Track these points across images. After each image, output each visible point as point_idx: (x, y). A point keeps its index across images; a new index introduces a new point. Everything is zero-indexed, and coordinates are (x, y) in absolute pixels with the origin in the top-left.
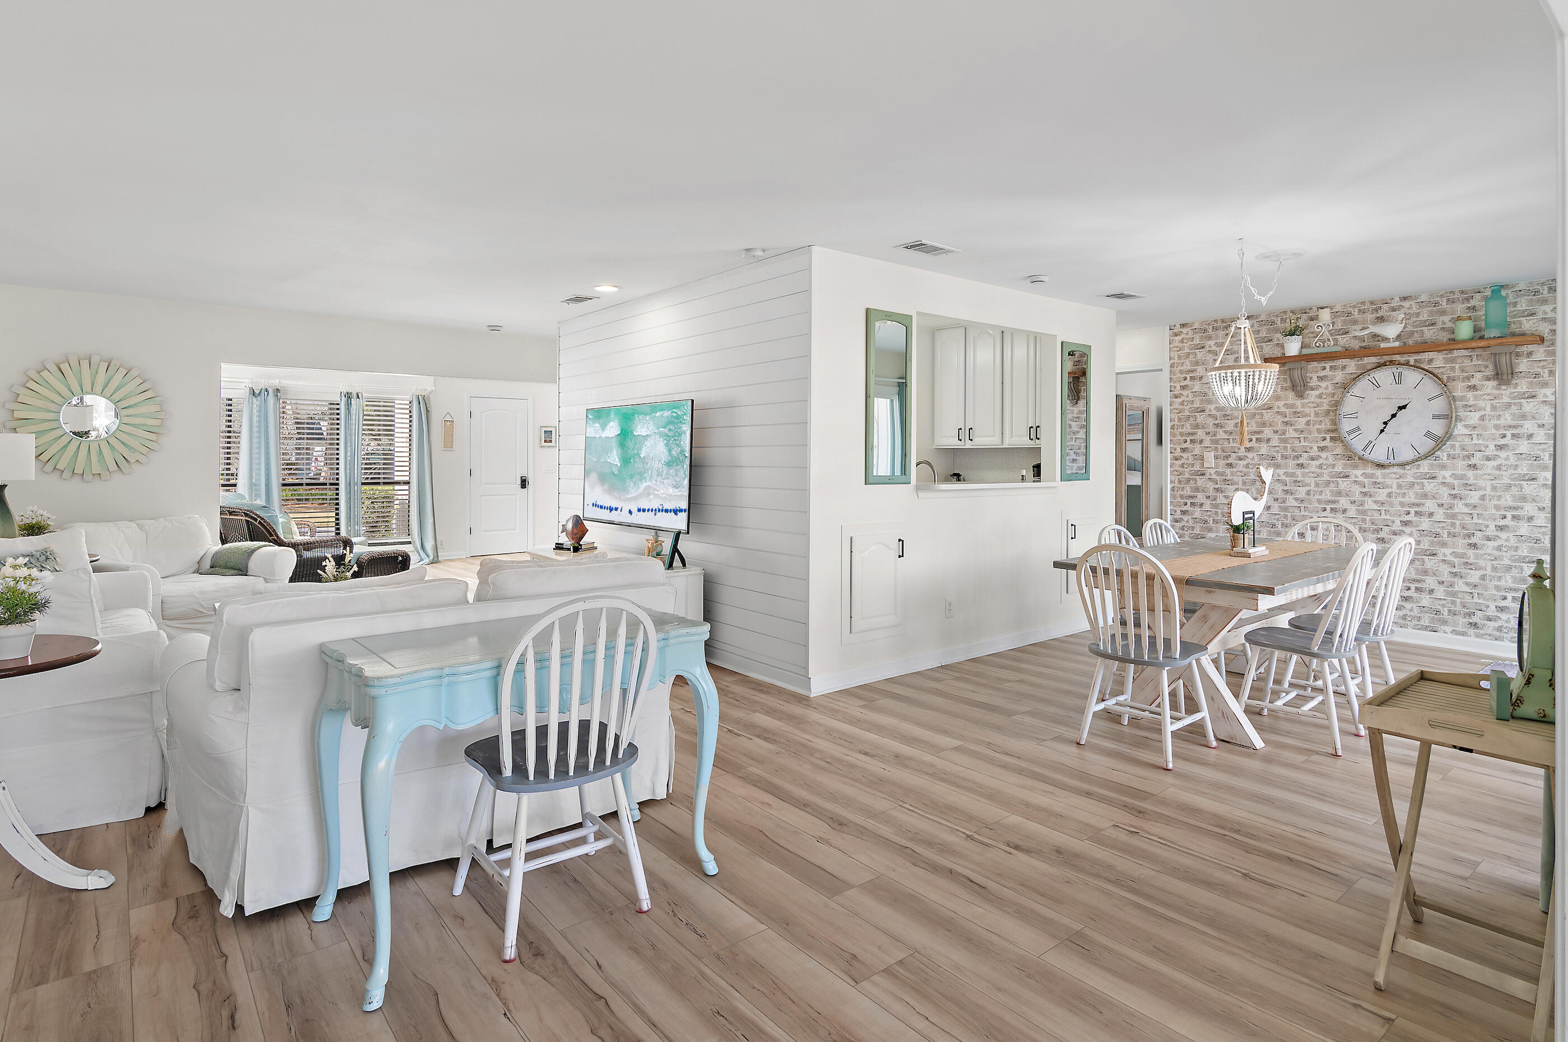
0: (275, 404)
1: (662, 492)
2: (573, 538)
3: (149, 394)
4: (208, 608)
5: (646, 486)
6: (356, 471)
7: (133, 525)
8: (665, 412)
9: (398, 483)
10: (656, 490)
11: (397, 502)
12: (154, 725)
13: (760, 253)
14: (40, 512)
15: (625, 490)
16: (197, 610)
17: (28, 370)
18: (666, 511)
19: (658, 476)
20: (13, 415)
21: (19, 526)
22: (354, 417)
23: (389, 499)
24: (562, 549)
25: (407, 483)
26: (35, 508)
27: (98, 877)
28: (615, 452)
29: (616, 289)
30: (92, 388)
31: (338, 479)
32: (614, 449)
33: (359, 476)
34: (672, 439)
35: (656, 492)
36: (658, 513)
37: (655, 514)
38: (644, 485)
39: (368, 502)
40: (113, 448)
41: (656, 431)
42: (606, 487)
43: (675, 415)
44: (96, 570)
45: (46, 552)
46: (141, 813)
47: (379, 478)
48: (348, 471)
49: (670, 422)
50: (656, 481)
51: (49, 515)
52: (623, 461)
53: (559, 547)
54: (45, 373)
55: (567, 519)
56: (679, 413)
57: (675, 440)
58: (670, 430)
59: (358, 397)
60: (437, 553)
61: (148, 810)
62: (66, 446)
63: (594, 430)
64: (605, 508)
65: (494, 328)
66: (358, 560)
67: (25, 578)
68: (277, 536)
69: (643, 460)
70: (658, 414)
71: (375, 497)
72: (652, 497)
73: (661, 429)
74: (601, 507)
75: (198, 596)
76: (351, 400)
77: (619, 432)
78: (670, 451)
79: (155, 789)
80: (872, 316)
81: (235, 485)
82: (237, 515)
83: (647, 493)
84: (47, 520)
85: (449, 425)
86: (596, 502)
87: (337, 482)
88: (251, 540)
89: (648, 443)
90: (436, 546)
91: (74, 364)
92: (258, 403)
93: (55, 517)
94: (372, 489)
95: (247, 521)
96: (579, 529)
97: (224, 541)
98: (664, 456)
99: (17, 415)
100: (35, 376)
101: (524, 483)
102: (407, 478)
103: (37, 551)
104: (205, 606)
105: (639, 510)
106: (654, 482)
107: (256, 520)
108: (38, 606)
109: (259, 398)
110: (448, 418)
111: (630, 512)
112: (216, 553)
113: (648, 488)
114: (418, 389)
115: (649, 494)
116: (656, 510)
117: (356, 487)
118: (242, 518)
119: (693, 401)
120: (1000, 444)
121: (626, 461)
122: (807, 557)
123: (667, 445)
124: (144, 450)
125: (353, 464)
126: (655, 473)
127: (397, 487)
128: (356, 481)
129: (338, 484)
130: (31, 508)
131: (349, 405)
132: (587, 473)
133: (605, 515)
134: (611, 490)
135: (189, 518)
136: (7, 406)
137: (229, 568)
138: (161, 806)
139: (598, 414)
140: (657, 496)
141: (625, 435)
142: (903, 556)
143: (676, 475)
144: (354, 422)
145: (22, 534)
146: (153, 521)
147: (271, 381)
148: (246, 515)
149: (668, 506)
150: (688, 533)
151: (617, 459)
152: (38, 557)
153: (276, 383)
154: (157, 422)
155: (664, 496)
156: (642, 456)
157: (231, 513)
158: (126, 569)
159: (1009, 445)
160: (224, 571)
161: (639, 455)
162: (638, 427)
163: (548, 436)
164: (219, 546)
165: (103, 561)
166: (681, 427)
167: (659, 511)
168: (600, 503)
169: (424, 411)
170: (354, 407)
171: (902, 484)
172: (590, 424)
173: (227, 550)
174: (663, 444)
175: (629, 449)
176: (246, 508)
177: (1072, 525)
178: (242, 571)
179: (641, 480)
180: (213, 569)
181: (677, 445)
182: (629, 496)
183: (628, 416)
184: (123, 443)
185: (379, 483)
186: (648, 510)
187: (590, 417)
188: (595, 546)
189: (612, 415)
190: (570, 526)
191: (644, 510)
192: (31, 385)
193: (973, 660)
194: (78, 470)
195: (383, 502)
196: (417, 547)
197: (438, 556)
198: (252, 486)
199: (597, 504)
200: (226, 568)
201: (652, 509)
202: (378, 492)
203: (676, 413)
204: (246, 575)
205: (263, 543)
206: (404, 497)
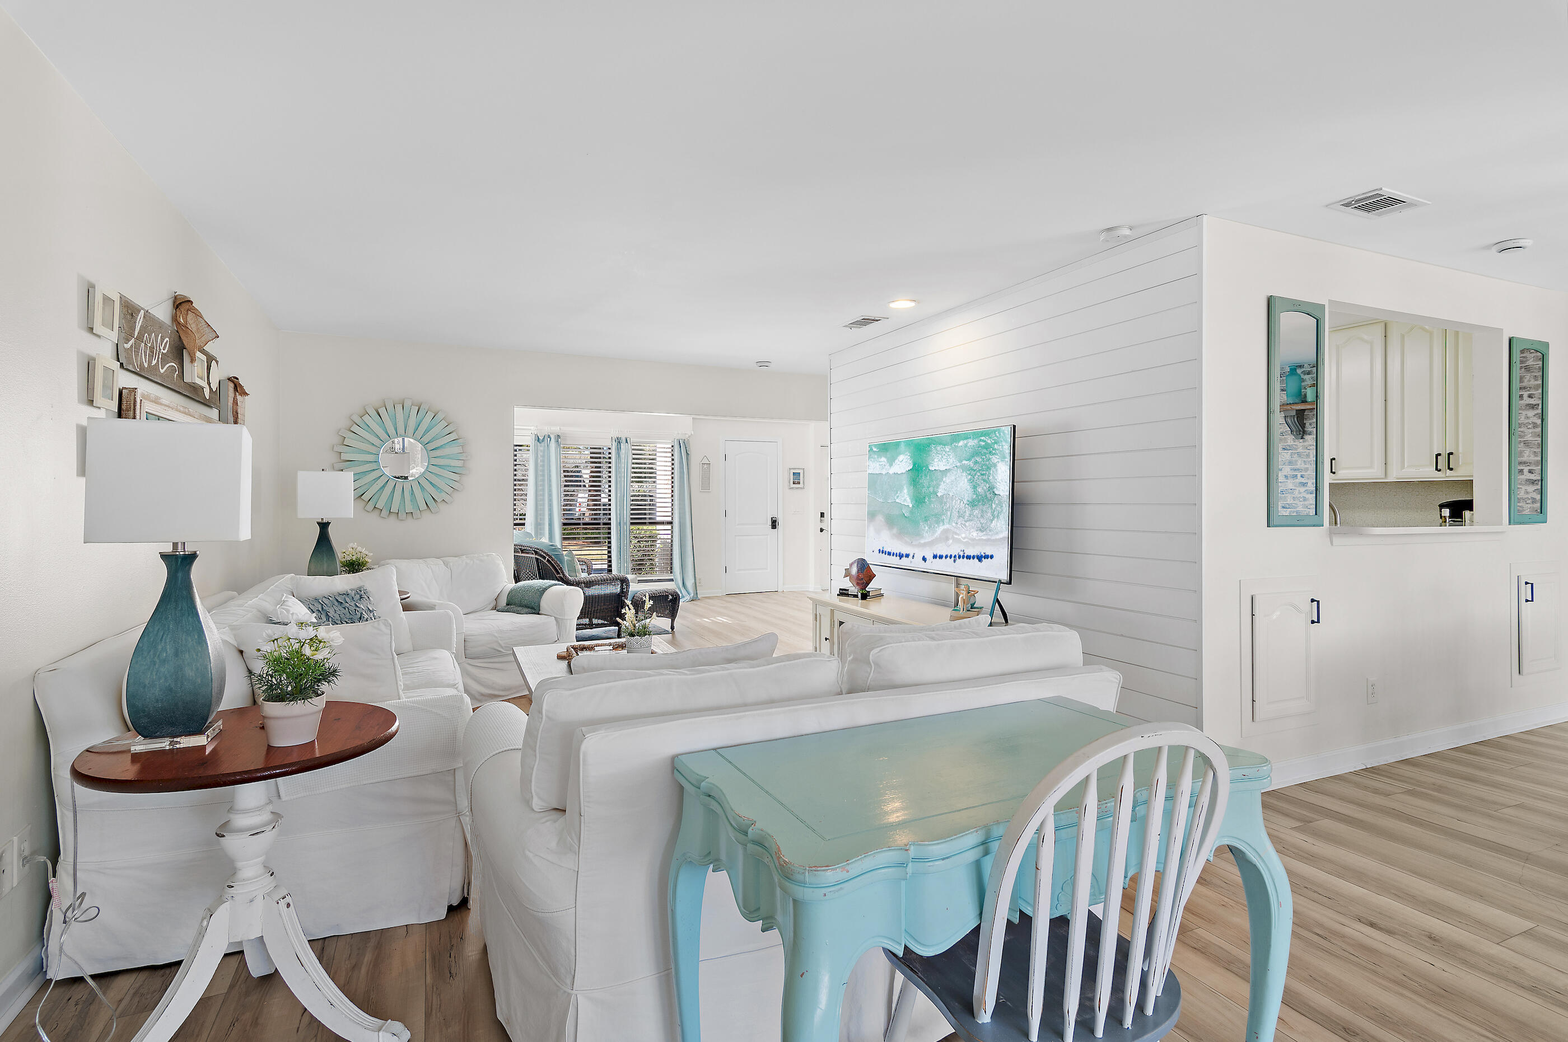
0: (556, 449)
1: (963, 535)
2: (858, 584)
3: (453, 436)
4: (505, 647)
5: (944, 529)
6: (625, 512)
7: (440, 562)
8: (970, 440)
9: (662, 523)
10: (956, 534)
11: (658, 542)
12: (456, 807)
13: (1127, 232)
14: (359, 549)
15: (918, 534)
16: (495, 649)
17: (352, 415)
18: (968, 557)
19: (959, 517)
20: (340, 458)
21: (342, 562)
22: (623, 461)
23: (653, 538)
24: (847, 595)
25: (671, 523)
26: (355, 545)
27: (391, 1035)
28: (906, 491)
29: (913, 304)
30: (405, 431)
31: (610, 519)
32: (905, 488)
33: (627, 518)
34: (979, 474)
35: (955, 536)
36: (958, 560)
37: (955, 561)
38: (942, 528)
39: (635, 541)
40: (422, 488)
41: (958, 464)
42: (895, 531)
43: (983, 443)
44: (406, 608)
45: (361, 591)
46: (442, 914)
47: (645, 518)
48: (618, 512)
49: (976, 453)
50: (957, 523)
51: (367, 553)
52: (916, 501)
53: (843, 593)
54: (366, 418)
55: (851, 562)
56: (989, 441)
57: (982, 475)
58: (976, 462)
59: (627, 442)
60: (696, 590)
61: (451, 909)
62: (384, 486)
63: (878, 466)
64: (893, 555)
65: (763, 364)
66: (633, 598)
67: (311, 639)
68: (564, 575)
69: (941, 500)
70: (961, 443)
71: (641, 536)
72: (951, 541)
73: (964, 462)
74: (889, 554)
75: (496, 635)
76: (620, 445)
77: (911, 467)
78: (975, 487)
79: (457, 883)
80: (1276, 307)
81: (523, 524)
82: (528, 553)
83: (945, 537)
84: (365, 557)
85: (706, 466)
86: (883, 548)
87: (609, 522)
88: (542, 578)
89: (948, 479)
90: (696, 584)
91: (390, 408)
92: (542, 448)
93: (372, 554)
94: (638, 529)
95: (537, 559)
96: (864, 574)
97: (517, 579)
98: (967, 493)
99: (344, 457)
100: (358, 421)
101: (774, 524)
102: (669, 519)
103: (352, 590)
104: (503, 645)
105: (935, 557)
106: (954, 524)
107: (544, 558)
108: (329, 674)
109: (543, 444)
110: (705, 461)
111: (924, 559)
112: (511, 591)
113: (946, 531)
114: (678, 434)
115: (947, 539)
116: (955, 556)
117: (625, 527)
118: (532, 556)
119: (1014, 427)
120: (1383, 476)
121: (919, 500)
122: (1198, 621)
123: (971, 481)
124: (449, 490)
125: (622, 505)
126: (955, 514)
127: (659, 527)
128: (625, 521)
129: (610, 524)
130: (351, 545)
131: (619, 449)
132: (872, 516)
133: (895, 561)
134: (901, 535)
135: (488, 556)
136: (336, 449)
137: (523, 606)
138: (464, 902)
139: (887, 449)
140: (959, 541)
141: (918, 471)
142: (1318, 622)
143: (982, 516)
144: (623, 465)
145: (344, 571)
146: (457, 558)
147: (553, 428)
148: (536, 553)
149: (970, 552)
150: (1010, 583)
151: (908, 499)
152: (353, 596)
153: (556, 429)
154: (459, 463)
155: (966, 540)
156: (939, 494)
157: (522, 551)
158: (431, 607)
159: (1398, 478)
160: (519, 609)
161: (935, 493)
162: (935, 460)
163: (797, 478)
164: (512, 585)
165: (414, 598)
166: (989, 459)
167: (959, 557)
168: (888, 550)
169: (684, 455)
170: (623, 451)
171: (1314, 526)
172: (875, 458)
173: (521, 588)
174: (966, 480)
175: (923, 487)
176: (536, 547)
177: (1527, 583)
178: (535, 609)
179: (938, 522)
180: (509, 607)
181: (984, 480)
182: (922, 541)
183: (921, 449)
184: (431, 483)
185: (645, 523)
186: (946, 557)
187: (875, 449)
188: (882, 593)
189: (902, 447)
190: (854, 571)
191: (941, 557)
192: (355, 428)
193: (1406, 762)
194: (394, 509)
195: (648, 541)
196: (678, 584)
197: (697, 594)
198: (538, 525)
199: (885, 550)
200: (520, 606)
201: (951, 555)
202: (643, 531)
203: (985, 441)
204: (539, 614)
205: (554, 582)
206: (666, 537)
